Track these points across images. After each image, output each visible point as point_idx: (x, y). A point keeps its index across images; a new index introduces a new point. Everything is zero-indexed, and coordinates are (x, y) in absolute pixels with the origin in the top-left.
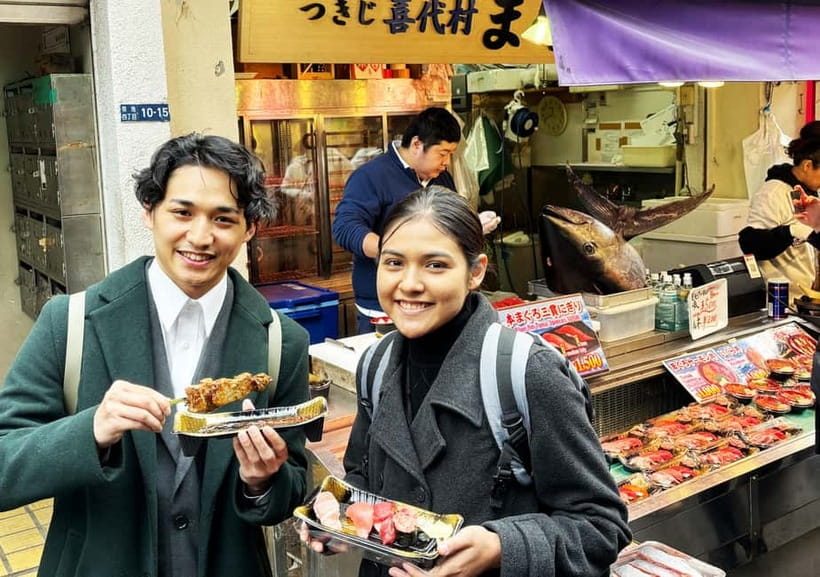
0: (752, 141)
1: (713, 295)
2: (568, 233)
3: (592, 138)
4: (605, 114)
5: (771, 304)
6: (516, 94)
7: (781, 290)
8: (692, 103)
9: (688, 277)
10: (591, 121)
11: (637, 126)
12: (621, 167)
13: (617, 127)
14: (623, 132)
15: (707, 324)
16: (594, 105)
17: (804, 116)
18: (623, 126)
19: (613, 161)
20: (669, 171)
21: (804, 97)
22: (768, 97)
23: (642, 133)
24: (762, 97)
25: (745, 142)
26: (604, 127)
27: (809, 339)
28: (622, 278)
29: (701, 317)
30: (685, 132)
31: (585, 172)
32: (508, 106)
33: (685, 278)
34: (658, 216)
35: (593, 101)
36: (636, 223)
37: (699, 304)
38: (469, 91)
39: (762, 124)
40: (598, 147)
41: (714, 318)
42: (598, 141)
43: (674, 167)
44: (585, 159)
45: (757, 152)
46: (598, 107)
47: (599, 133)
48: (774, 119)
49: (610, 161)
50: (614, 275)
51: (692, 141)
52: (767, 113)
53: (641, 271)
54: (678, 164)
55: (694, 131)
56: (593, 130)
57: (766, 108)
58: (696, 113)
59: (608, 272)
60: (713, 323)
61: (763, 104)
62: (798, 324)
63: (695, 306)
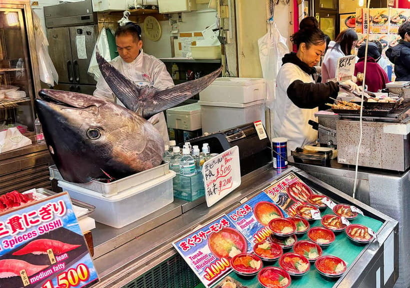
0: (264, 40)
1: (227, 161)
2: (66, 119)
3: (176, 42)
4: (182, 27)
5: (275, 159)
6: (125, 13)
7: (281, 148)
8: (227, 17)
9: (206, 146)
10: (175, 32)
11: (200, 35)
12: (191, 60)
13: (189, 35)
14: (193, 39)
15: (223, 188)
16: (175, 22)
17: (293, 25)
18: (193, 35)
19: (187, 56)
20: (218, 62)
21: (293, 14)
22: (272, 12)
23: (203, 39)
24: (268, 12)
25: (259, 42)
26: (182, 35)
27: (303, 186)
28: (134, 160)
29: (217, 183)
30: (224, 36)
31: (174, 63)
32: (120, 21)
33: (203, 148)
34: (175, 95)
35: (175, 19)
36: (155, 103)
37: (214, 171)
38: (94, 11)
39: (269, 30)
40: (180, 49)
41: (229, 181)
42: (180, 44)
43: (221, 59)
44: (173, 55)
45: (267, 47)
46: (178, 23)
47: (180, 39)
48: (276, 26)
49: (185, 57)
50: (125, 157)
51: (229, 42)
52: (271, 22)
53: (158, 149)
54: (223, 57)
55: (229, 35)
56: (176, 38)
57: (271, 19)
58: (230, 23)
59: (118, 155)
60: (229, 185)
61: (269, 16)
62: (295, 173)
63: (211, 174)
